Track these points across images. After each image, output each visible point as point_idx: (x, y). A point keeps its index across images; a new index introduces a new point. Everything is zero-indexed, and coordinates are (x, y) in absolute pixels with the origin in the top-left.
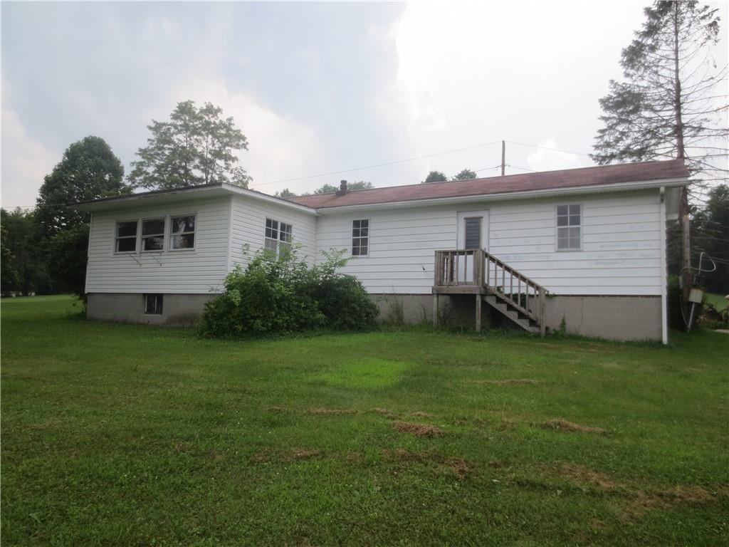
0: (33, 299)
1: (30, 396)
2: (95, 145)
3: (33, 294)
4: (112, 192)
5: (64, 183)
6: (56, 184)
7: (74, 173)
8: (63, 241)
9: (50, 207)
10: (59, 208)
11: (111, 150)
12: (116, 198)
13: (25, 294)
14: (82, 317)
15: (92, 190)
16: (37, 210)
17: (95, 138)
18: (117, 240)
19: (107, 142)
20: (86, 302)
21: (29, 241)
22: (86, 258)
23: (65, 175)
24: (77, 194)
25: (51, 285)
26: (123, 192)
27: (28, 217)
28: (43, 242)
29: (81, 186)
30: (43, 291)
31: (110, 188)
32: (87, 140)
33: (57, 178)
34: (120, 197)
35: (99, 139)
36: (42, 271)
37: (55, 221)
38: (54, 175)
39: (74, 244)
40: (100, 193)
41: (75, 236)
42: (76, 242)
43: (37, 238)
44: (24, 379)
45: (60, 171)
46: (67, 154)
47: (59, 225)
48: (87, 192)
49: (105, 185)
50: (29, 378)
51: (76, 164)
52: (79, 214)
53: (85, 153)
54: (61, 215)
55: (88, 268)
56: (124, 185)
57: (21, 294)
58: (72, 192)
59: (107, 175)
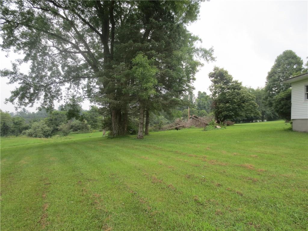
0: (266, 122)
1: (278, 162)
2: (288, 54)
3: (266, 121)
4: (298, 73)
5: (276, 73)
6: (273, 74)
7: (279, 68)
8: (280, 97)
9: (271, 85)
10: (274, 84)
11: (296, 54)
12: (301, 75)
13: (263, 121)
14: (291, 130)
15: (288, 74)
16: (266, 86)
17: (288, 50)
18: (305, 94)
19: (293, 51)
20: (292, 123)
21: (264, 99)
22: (291, 104)
23: (276, 70)
24: (281, 77)
25: (272, 117)
26: (304, 72)
27: (262, 90)
28: (269, 99)
29: (283, 73)
30: (270, 119)
31: (297, 71)
32: (284, 53)
33: (273, 72)
34: (302, 75)
35: (290, 51)
36: (268, 111)
37: (273, 90)
38: (271, 71)
39: (285, 98)
40: (292, 74)
41: (285, 95)
42: (286, 97)
43: (267, 98)
44: (274, 155)
45: (274, 69)
46: (276, 61)
47: (275, 91)
48: (286, 75)
49: (294, 70)
50: (276, 155)
51: (280, 64)
52: (283, 85)
53: (283, 58)
54: (275, 87)
55: (292, 108)
56: (303, 68)
57: (261, 121)
58: (279, 76)
59: (295, 66)
